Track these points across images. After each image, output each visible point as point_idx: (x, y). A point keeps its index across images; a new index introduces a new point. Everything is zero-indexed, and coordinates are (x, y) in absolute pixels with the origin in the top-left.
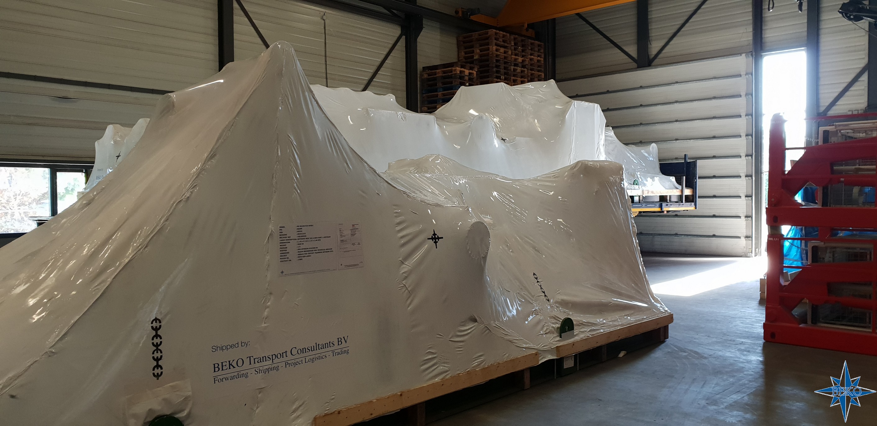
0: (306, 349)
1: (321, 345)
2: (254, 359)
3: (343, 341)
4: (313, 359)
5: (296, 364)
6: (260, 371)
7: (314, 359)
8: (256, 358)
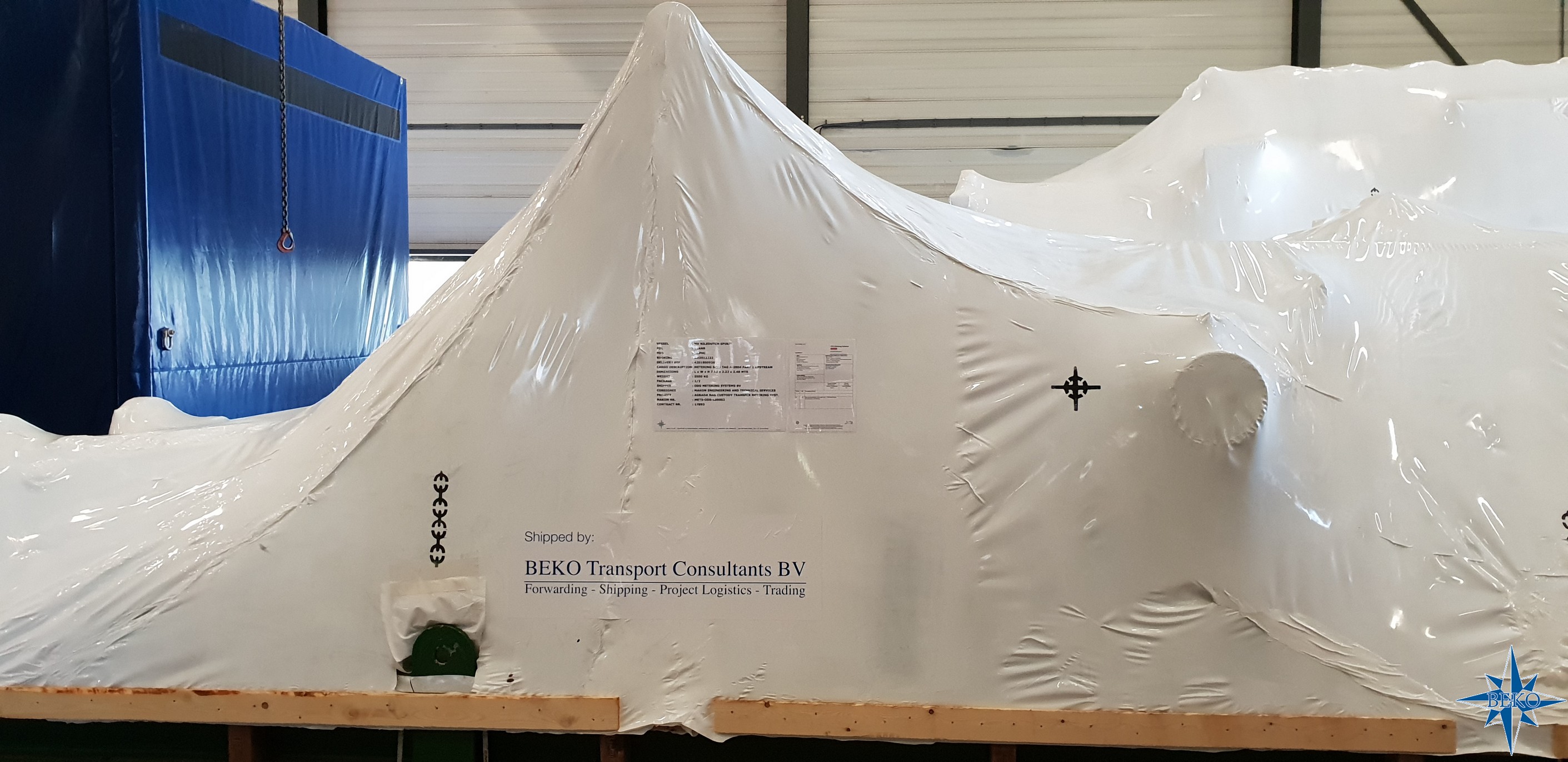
0: (707, 569)
1: (740, 568)
2: (601, 567)
3: (792, 568)
4: (720, 590)
5: (682, 591)
6: (610, 589)
7: (724, 591)
8: (604, 566)
